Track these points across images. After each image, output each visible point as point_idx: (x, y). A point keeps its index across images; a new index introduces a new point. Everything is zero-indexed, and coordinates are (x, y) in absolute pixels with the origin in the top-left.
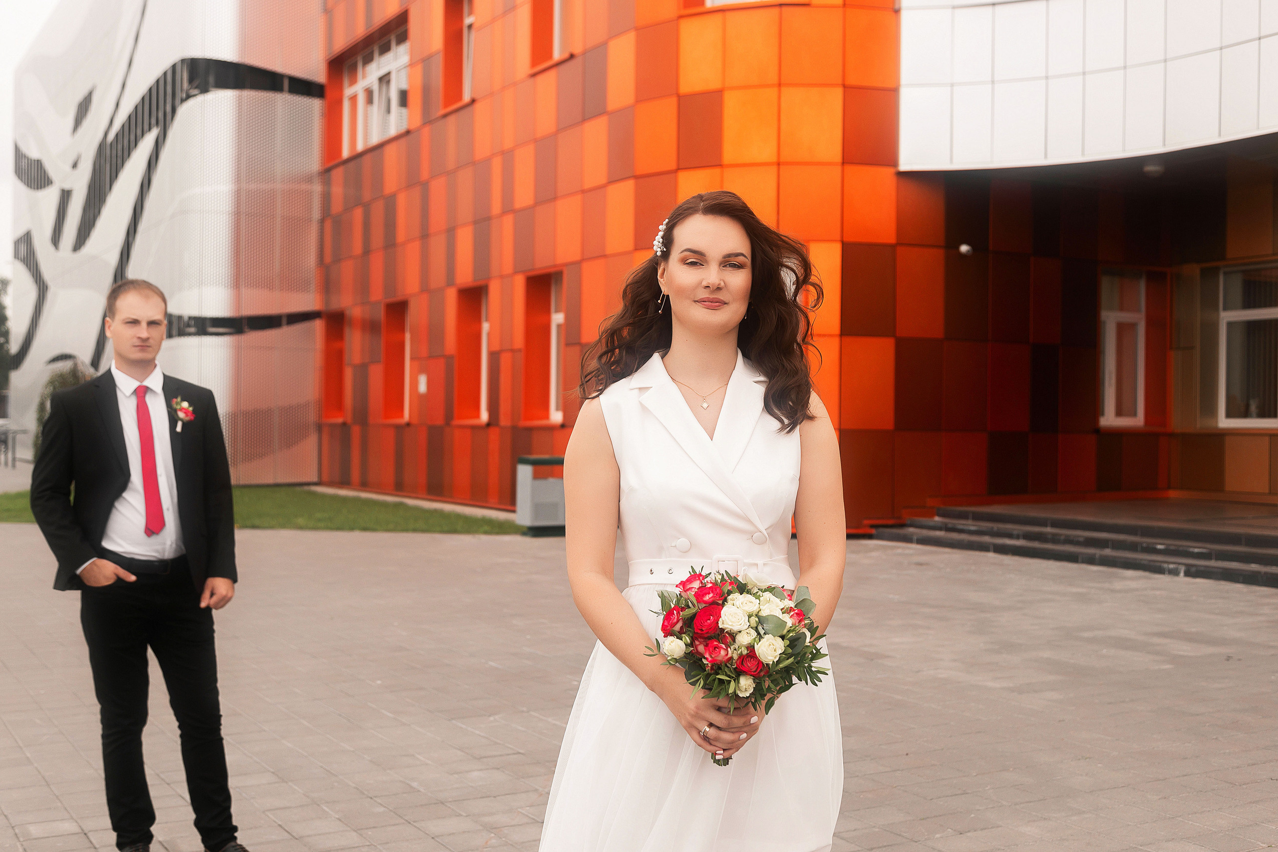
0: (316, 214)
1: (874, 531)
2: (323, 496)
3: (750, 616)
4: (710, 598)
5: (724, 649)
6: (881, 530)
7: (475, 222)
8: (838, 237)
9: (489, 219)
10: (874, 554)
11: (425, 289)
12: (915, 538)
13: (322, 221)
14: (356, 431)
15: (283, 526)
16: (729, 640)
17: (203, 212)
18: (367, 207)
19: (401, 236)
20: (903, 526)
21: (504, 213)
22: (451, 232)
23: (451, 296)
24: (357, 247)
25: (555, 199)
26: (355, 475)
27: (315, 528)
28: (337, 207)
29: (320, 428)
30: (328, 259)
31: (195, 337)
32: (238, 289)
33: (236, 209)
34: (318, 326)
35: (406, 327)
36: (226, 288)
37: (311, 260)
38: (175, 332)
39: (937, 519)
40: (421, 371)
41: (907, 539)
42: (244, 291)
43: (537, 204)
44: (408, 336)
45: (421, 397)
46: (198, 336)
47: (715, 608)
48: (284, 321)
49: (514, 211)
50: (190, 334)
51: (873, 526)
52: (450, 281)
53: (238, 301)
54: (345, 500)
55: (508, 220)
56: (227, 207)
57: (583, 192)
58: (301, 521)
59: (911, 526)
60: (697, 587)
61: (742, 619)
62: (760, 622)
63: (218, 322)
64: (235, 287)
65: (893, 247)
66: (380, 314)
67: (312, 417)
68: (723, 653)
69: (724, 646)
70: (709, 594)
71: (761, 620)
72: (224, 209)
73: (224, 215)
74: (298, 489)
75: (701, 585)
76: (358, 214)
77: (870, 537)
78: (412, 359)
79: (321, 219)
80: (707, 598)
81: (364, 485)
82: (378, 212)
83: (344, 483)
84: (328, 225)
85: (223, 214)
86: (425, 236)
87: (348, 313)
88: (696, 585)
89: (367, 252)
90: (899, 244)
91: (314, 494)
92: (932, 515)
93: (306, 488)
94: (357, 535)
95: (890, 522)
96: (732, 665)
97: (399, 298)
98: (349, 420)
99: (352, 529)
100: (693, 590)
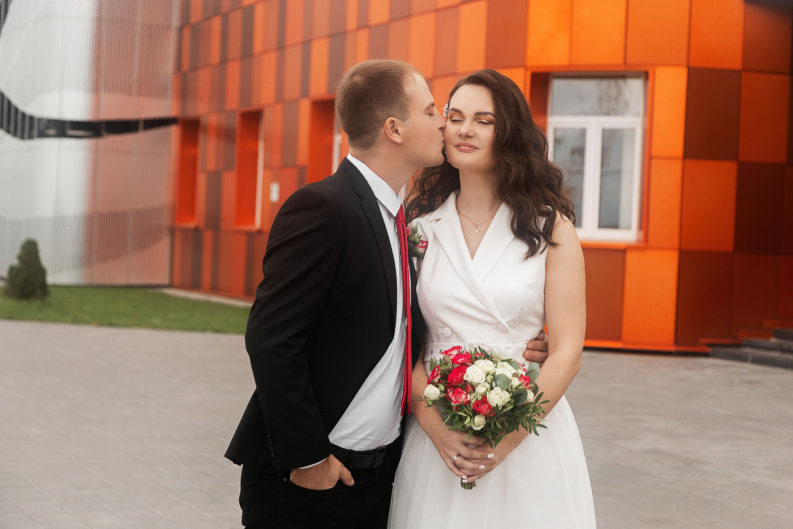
0: (175, 22)
1: (710, 350)
2: (175, 299)
3: (487, 374)
4: (461, 361)
5: (465, 394)
6: (718, 349)
7: (331, 36)
8: (684, 61)
9: (344, 33)
10: (709, 371)
11: (280, 99)
12: (750, 358)
13: (181, 29)
14: (208, 236)
15: (139, 325)
16: (470, 389)
17: (66, 17)
18: (225, 17)
19: (258, 47)
20: (739, 345)
21: (360, 28)
22: (307, 44)
23: (305, 107)
24: (215, 57)
25: (409, 16)
26: (206, 278)
27: (169, 328)
28: (196, 15)
29: (172, 232)
30: (186, 66)
31: (55, 139)
32: (97, 94)
33: (98, 15)
34: (174, 131)
35: (260, 136)
36: (86, 93)
37: (169, 66)
38: (35, 133)
39: (773, 340)
40: (274, 180)
41: (742, 359)
42: (103, 96)
43: (392, 20)
44: (261, 145)
45: (273, 205)
46: (57, 138)
47: (463, 367)
48: (141, 125)
49: (368, 27)
50: (50, 136)
51: (709, 345)
52: (305, 92)
53: (97, 105)
54: (196, 303)
55: (363, 35)
56: (90, 13)
57: (437, 10)
58: (155, 321)
59: (747, 345)
60: (455, 354)
61: (481, 376)
62: (494, 380)
63: (77, 125)
64: (95, 92)
65: (739, 73)
66: (236, 122)
67: (165, 220)
68: (463, 397)
69: (465, 393)
70: (462, 358)
71: (495, 378)
72: (87, 14)
73: (87, 21)
74: (151, 291)
75: (458, 353)
76: (216, 23)
77: (706, 355)
78: (266, 168)
79: (180, 28)
80: (460, 360)
81: (215, 289)
82: (236, 21)
83: (195, 286)
84: (187, 33)
85: (85, 20)
86: (281, 47)
87: (203, 120)
88: (455, 353)
89: (224, 61)
90: (745, 70)
91: (167, 297)
92: (768, 336)
93: (158, 291)
94: (209, 337)
95: (727, 341)
96: (470, 407)
97: (254, 107)
98: (202, 225)
99: (204, 330)
100: (452, 356)
